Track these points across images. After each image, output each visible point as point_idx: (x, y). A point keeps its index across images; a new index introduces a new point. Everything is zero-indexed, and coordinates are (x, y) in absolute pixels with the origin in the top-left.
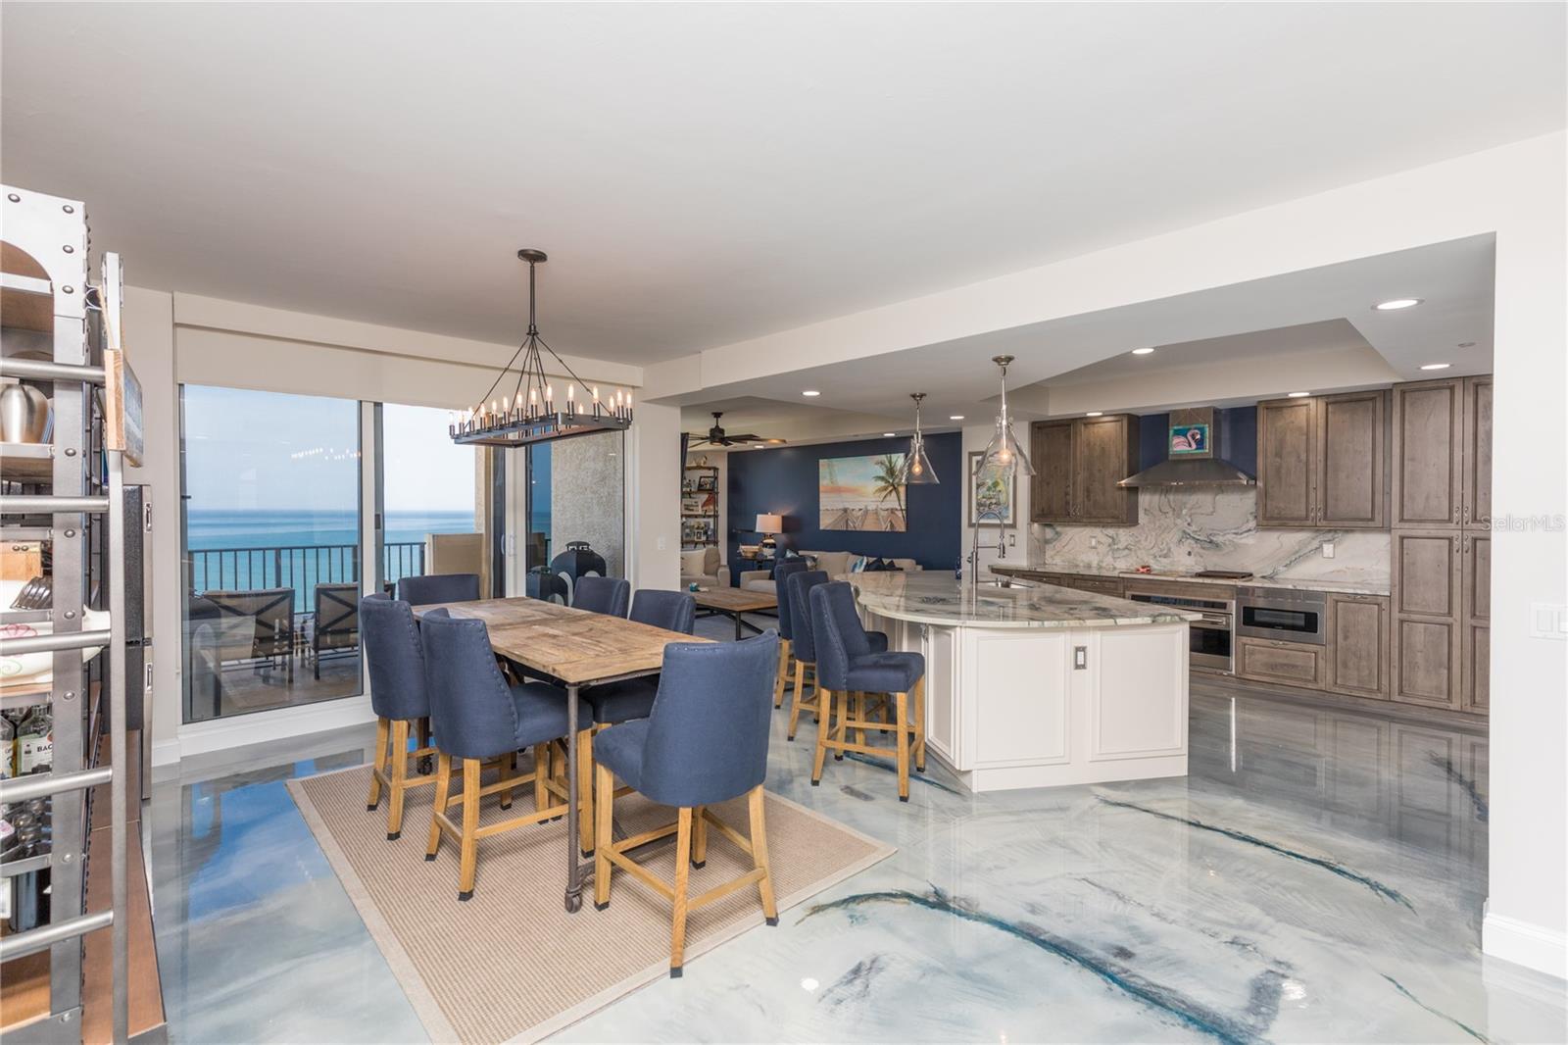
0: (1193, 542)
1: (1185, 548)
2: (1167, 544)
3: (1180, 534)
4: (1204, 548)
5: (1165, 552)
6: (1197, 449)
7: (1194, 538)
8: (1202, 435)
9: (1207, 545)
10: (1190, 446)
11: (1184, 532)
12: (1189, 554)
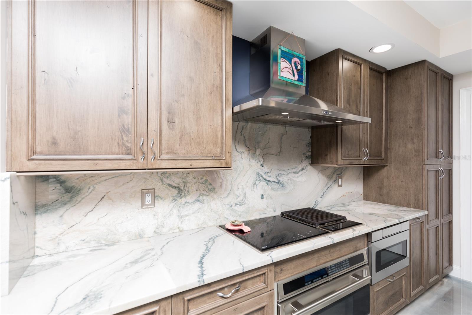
0: (265, 184)
1: (259, 191)
2: (243, 189)
3: (254, 176)
4: (273, 189)
5: (241, 198)
6: (298, 80)
7: (266, 180)
8: (302, 66)
9: (276, 186)
10: (294, 75)
11: (258, 174)
12: (262, 197)
